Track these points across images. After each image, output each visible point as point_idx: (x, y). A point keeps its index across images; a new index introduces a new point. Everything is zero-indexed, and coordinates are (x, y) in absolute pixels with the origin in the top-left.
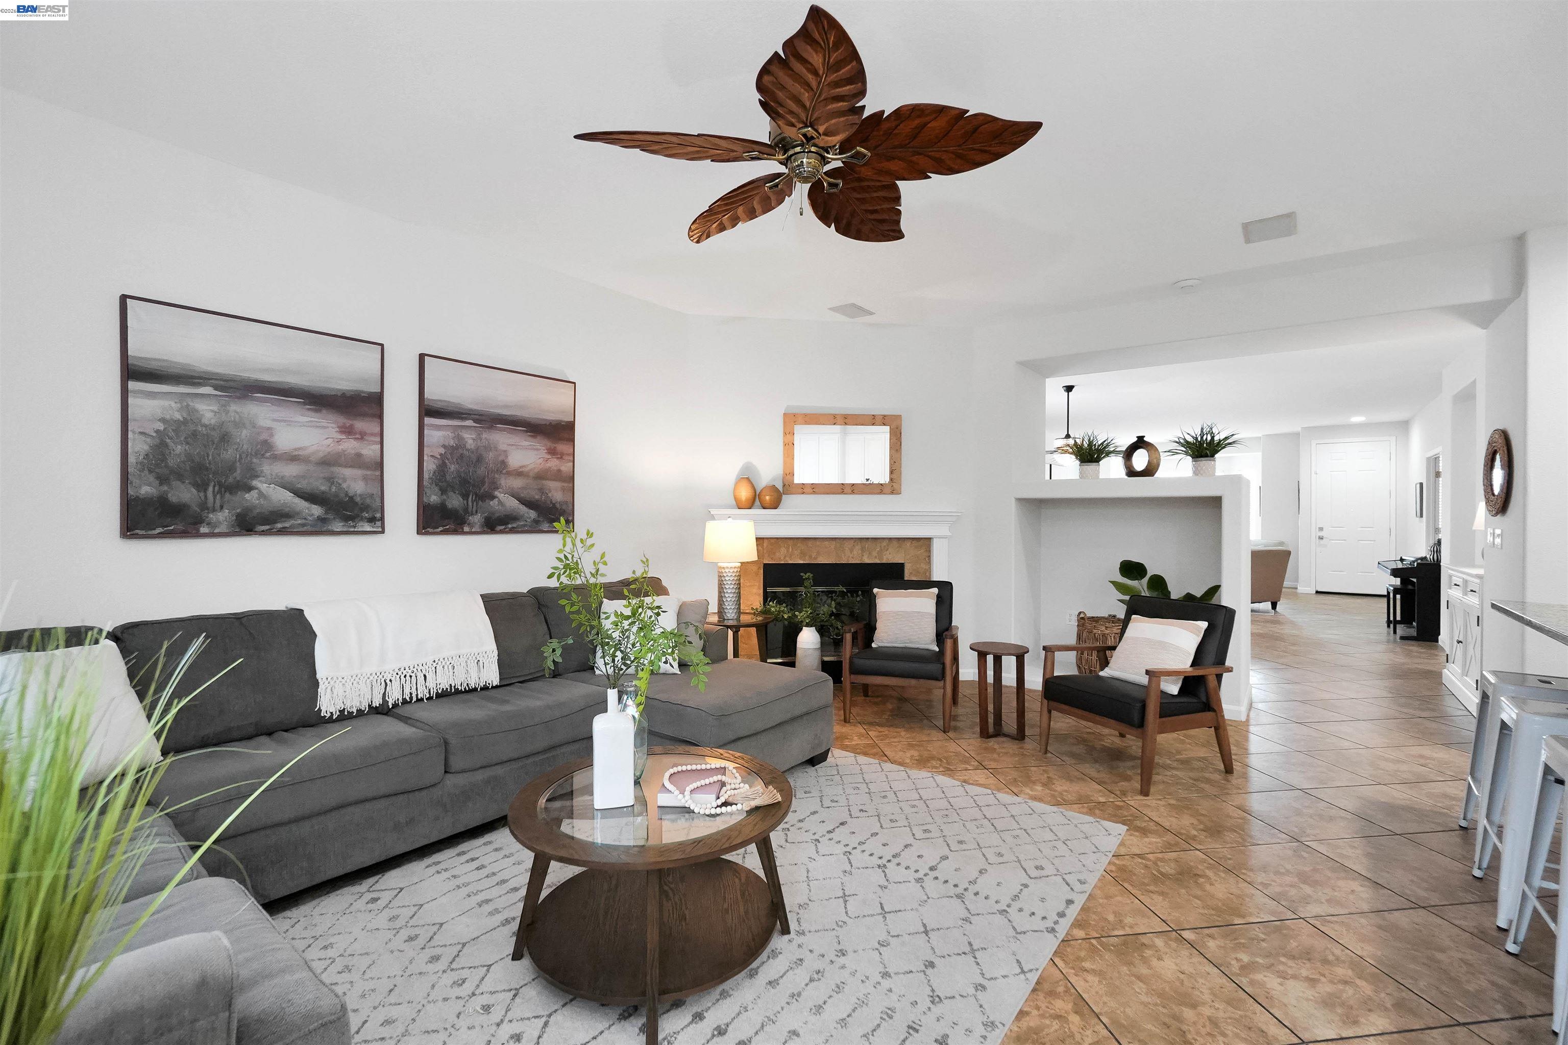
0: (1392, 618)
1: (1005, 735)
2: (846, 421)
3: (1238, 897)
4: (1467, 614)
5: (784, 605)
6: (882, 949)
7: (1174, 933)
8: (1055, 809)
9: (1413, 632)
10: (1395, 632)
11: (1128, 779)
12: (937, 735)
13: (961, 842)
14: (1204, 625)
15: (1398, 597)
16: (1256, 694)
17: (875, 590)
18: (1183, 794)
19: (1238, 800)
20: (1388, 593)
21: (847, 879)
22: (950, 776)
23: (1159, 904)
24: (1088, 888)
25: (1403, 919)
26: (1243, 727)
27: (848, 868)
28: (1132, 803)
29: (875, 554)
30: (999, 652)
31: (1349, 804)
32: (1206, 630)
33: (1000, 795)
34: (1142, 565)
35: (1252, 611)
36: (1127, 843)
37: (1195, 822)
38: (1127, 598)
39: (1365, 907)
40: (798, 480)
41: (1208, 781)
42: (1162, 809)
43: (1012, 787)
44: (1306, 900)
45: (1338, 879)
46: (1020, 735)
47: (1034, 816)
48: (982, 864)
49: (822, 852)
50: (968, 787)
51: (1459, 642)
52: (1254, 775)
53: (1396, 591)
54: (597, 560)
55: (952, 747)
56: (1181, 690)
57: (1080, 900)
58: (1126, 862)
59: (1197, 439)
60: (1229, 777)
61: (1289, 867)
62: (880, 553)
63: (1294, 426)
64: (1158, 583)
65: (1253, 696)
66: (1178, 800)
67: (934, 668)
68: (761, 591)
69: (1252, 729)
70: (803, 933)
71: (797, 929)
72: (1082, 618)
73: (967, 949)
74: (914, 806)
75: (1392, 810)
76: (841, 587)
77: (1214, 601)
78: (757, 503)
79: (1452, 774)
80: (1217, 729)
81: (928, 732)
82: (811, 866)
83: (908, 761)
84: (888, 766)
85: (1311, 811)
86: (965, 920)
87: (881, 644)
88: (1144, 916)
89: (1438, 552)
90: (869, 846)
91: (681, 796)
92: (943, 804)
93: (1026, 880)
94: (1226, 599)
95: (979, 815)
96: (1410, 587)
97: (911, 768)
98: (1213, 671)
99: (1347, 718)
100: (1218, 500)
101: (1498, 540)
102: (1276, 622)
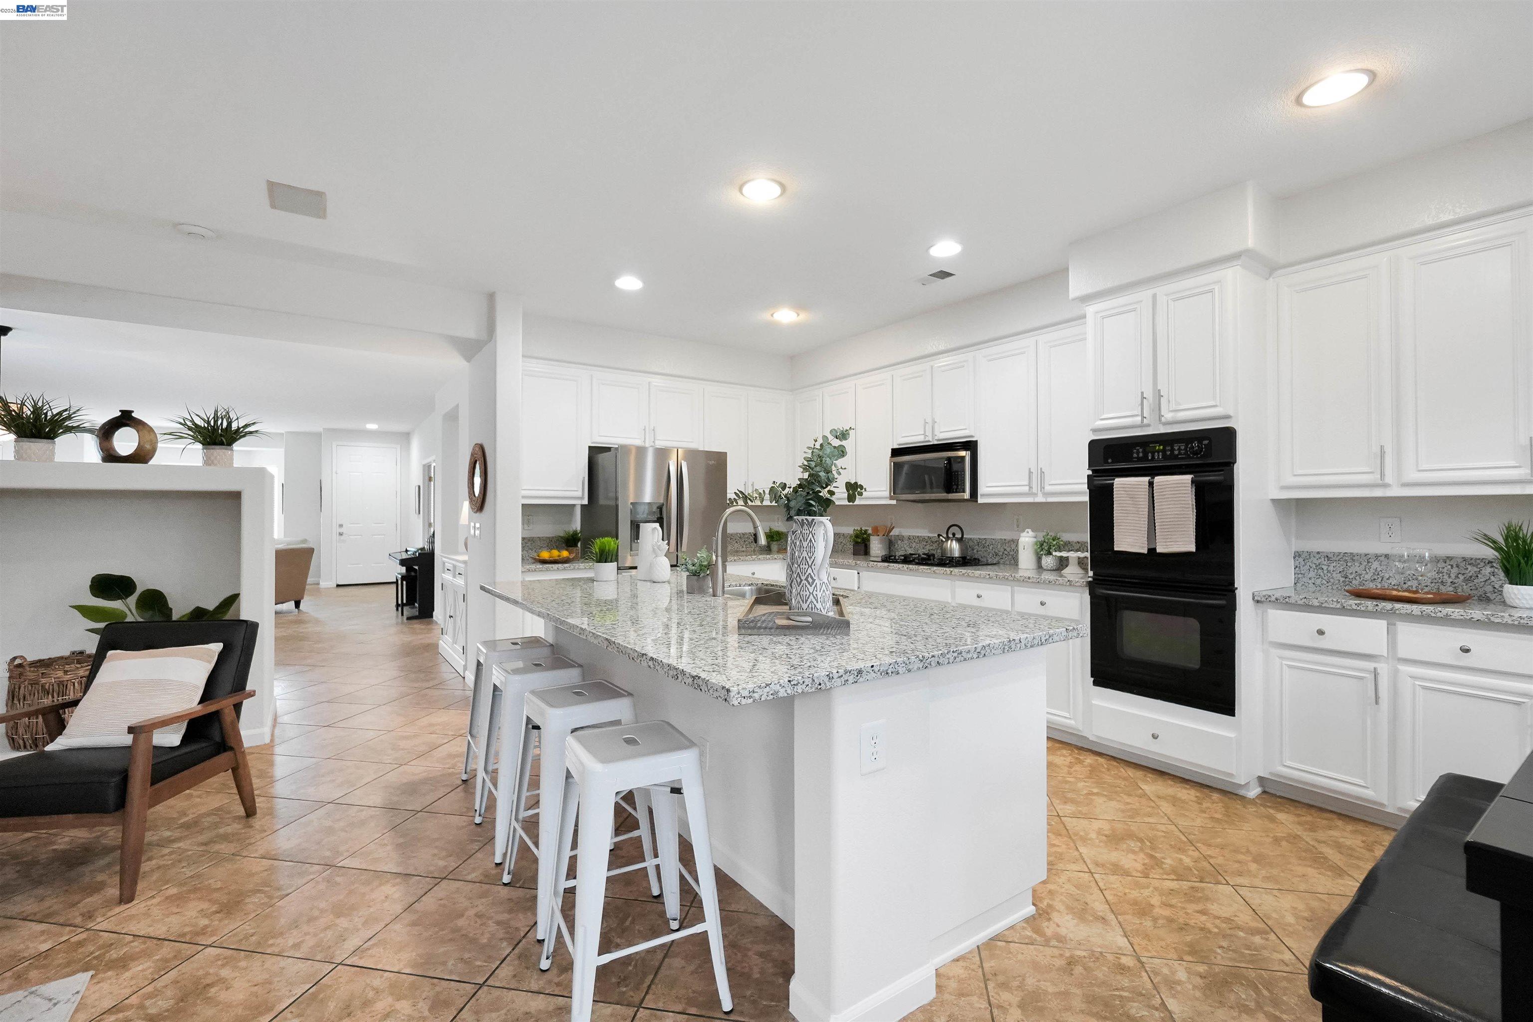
0: (400, 602)
3: (266, 982)
4: (456, 592)
9: (416, 612)
10: (402, 614)
11: (97, 888)
14: (217, 647)
15: (404, 582)
16: (281, 705)
19: (262, 847)
20: (397, 580)
25: (430, 902)
26: (266, 752)
28: (104, 926)
31: (377, 799)
32: (220, 654)
34: (129, 578)
35: (276, 613)
36: (94, 997)
37: (206, 905)
38: (101, 626)
41: (221, 839)
42: (155, 911)
44: (343, 936)
45: (372, 890)
51: (451, 617)
52: (280, 805)
53: (403, 578)
56: (185, 740)
59: (208, 423)
60: (252, 821)
61: (323, 905)
63: (315, 426)
64: (153, 600)
65: (278, 710)
66: (178, 886)
69: (278, 750)
72: (19, 664)
75: (412, 788)
77: (229, 616)
79: (453, 733)
80: (235, 770)
85: (342, 824)
89: (433, 543)
94: (247, 610)
96: (413, 574)
98: (230, 701)
99: (369, 707)
100: (236, 496)
101: (477, 532)
102: (300, 622)
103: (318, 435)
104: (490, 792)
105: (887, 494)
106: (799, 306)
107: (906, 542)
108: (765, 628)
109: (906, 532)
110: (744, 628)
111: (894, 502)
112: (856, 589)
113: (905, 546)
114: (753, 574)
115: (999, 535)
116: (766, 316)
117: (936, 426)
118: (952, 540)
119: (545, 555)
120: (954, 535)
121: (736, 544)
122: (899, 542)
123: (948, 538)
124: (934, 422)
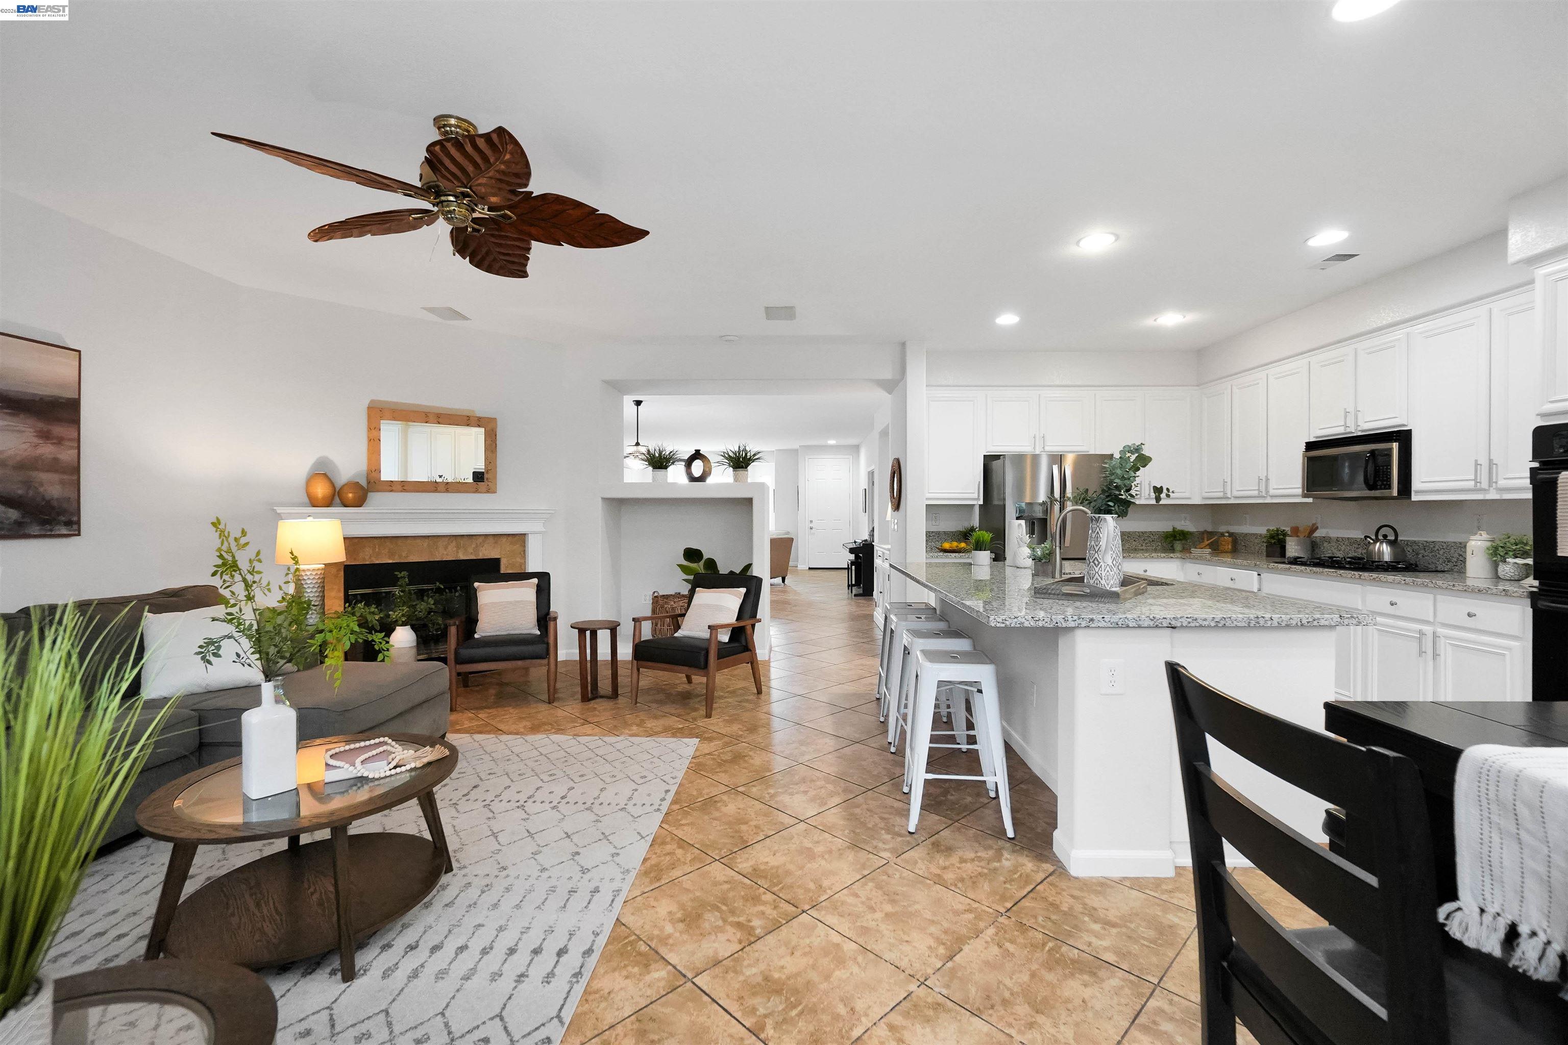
0: (850, 583)
1: (602, 697)
2: (440, 420)
3: (768, 761)
4: (884, 574)
5: (373, 606)
6: (536, 857)
7: (733, 790)
8: (648, 739)
9: (861, 591)
10: (852, 592)
11: (696, 710)
12: (543, 707)
13: (582, 776)
14: (743, 590)
15: (853, 567)
16: (774, 642)
17: (476, 584)
18: (732, 712)
19: (765, 709)
20: (848, 566)
21: (492, 822)
22: (562, 734)
23: (723, 778)
24: (678, 781)
25: (847, 751)
26: (767, 663)
27: (491, 815)
28: (701, 724)
29: (470, 550)
30: (593, 627)
31: (825, 698)
32: (745, 594)
33: (606, 739)
34: (699, 551)
36: (701, 748)
37: (741, 727)
38: (691, 577)
39: (832, 749)
40: (385, 477)
41: (747, 701)
42: (721, 724)
43: (614, 731)
44: (803, 754)
45: (819, 738)
46: (615, 695)
47: (635, 746)
48: (602, 785)
49: (462, 811)
50: (579, 739)
51: (882, 594)
53: (852, 563)
54: (253, 557)
55: (560, 713)
56: (731, 639)
57: (674, 789)
58: (701, 760)
59: (736, 454)
60: (760, 696)
61: (793, 739)
62: (476, 549)
63: (795, 445)
64: (711, 564)
65: (772, 643)
66: (729, 716)
67: (539, 648)
68: (342, 594)
69: (772, 664)
70: (465, 867)
71: (458, 866)
72: (656, 597)
73: (602, 837)
74: (537, 761)
75: (846, 697)
76: (438, 584)
77: (748, 574)
78: (337, 500)
79: (874, 670)
80: (752, 664)
81: (535, 705)
82: (455, 822)
83: (522, 730)
84: (504, 737)
86: (597, 821)
87: (484, 635)
88: (716, 786)
89: (873, 536)
90: (505, 796)
91: (352, 768)
92: (563, 753)
93: (635, 787)
94: (756, 572)
95: (592, 755)
96: (859, 560)
97: (526, 735)
98: (750, 622)
99: (823, 649)
100: (749, 501)
101: (896, 527)
102: (784, 592)
103: (795, 451)
104: (902, 726)
105: (1300, 491)
106: (1184, 306)
107: (1334, 544)
108: (1054, 594)
109: (1334, 533)
110: (1039, 593)
111: (1310, 500)
112: (1256, 590)
113: (1333, 549)
114: (1145, 571)
115: (1451, 538)
116: (1149, 322)
117: (1360, 415)
118: (1382, 543)
119: (947, 545)
120: (1385, 536)
121: (1134, 543)
122: (1326, 544)
123: (1377, 540)
124: (1357, 411)
